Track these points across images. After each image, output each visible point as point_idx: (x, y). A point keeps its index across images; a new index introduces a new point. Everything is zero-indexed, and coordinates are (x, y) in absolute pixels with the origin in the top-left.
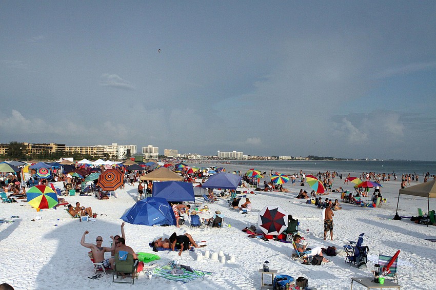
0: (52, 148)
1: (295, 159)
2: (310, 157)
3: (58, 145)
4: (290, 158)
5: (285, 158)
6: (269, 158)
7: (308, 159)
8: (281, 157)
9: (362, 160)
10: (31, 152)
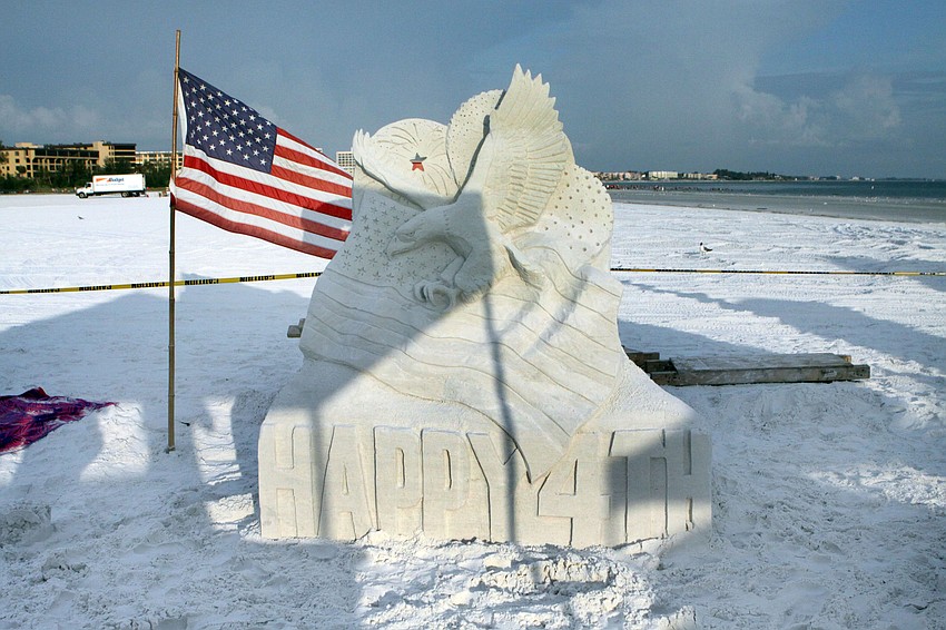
0: (96, 154)
1: (687, 178)
2: (721, 173)
3: (117, 147)
4: (675, 175)
5: (664, 174)
6: (628, 175)
7: (715, 176)
8: (655, 174)
9: (828, 178)
10: (35, 167)
